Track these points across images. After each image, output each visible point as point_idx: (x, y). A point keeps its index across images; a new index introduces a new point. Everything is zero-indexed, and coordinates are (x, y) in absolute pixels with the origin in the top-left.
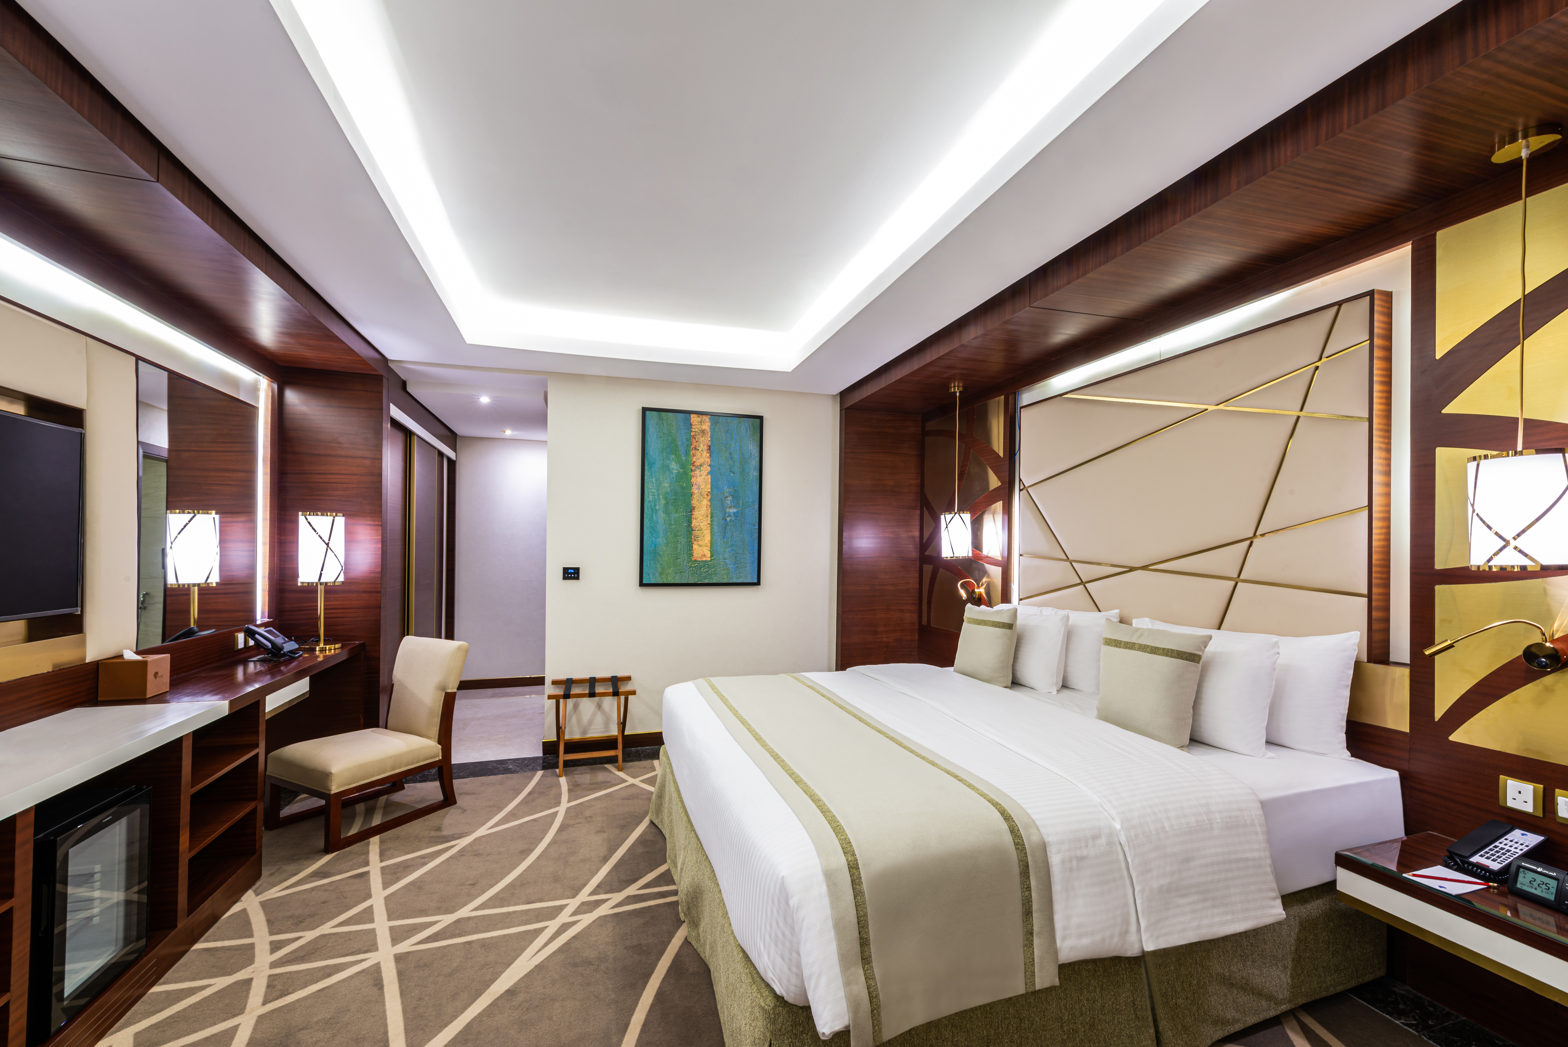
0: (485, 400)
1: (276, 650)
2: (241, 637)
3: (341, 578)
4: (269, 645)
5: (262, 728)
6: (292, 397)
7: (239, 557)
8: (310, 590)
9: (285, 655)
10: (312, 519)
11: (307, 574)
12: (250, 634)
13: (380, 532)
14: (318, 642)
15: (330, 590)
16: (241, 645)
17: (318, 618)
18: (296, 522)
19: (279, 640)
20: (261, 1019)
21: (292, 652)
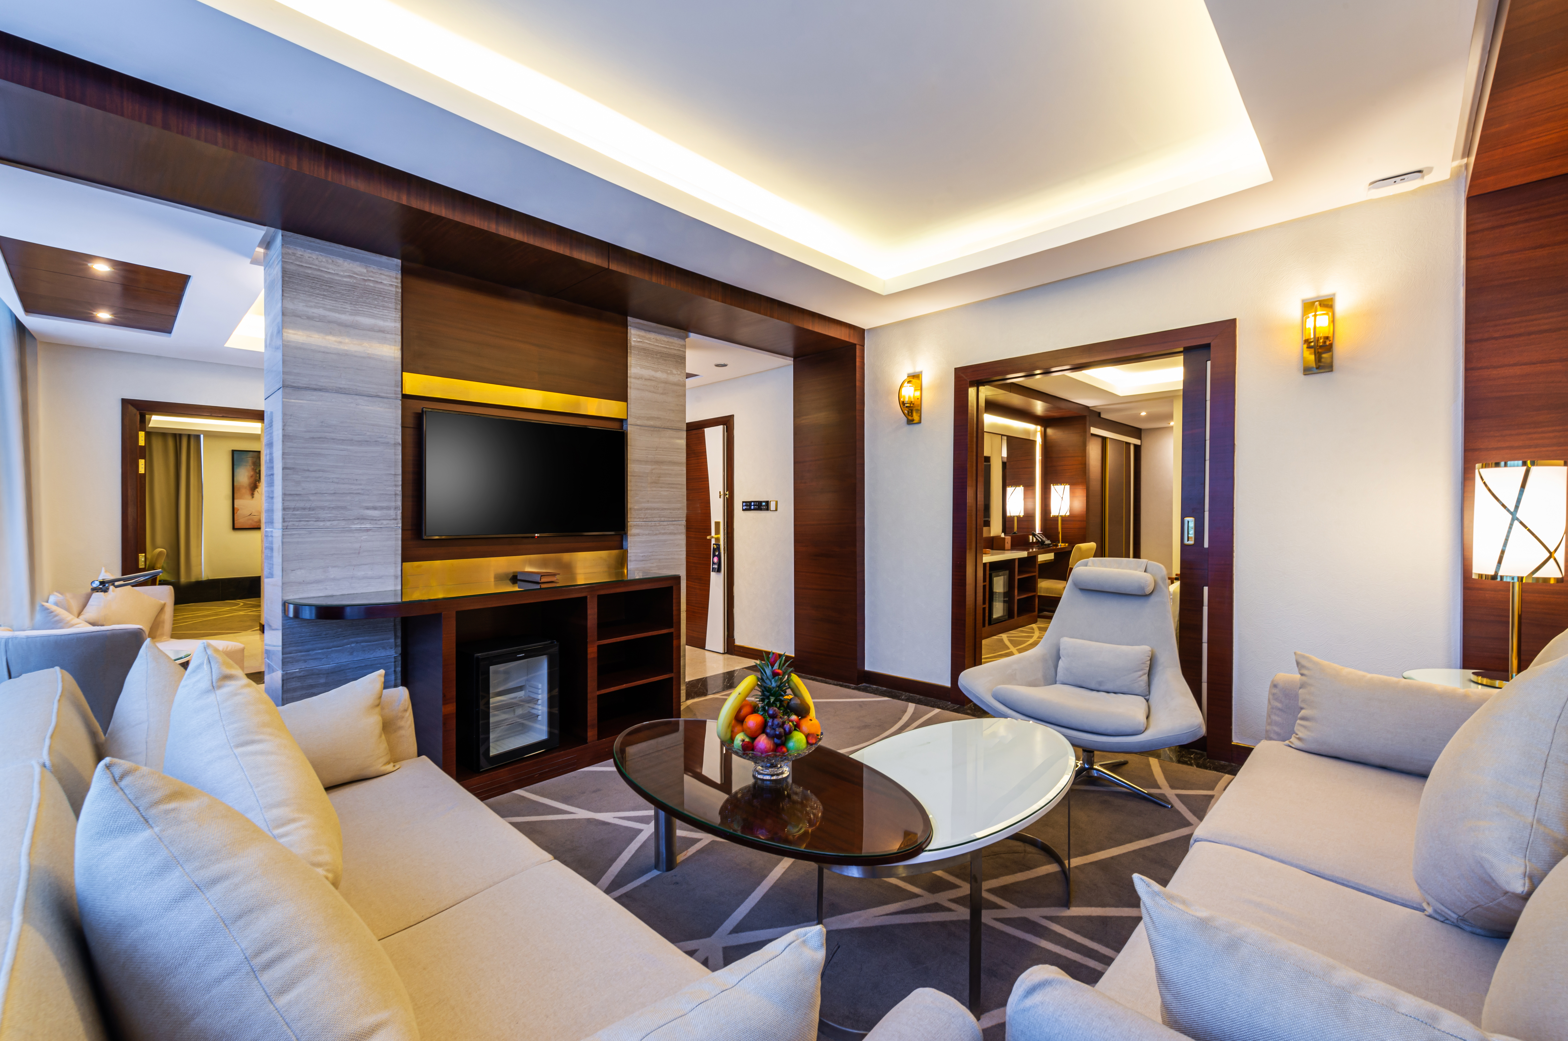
0: (1143, 414)
1: (1043, 542)
2: (1031, 537)
3: (1068, 514)
4: (1040, 540)
5: (1037, 566)
6: (1050, 431)
7: (1030, 506)
8: (1056, 518)
9: (1046, 545)
10: (1056, 487)
11: (1054, 512)
12: (1034, 535)
13: (1085, 492)
14: (1059, 543)
15: (1064, 519)
16: (1031, 541)
17: (1059, 533)
18: (1050, 488)
19: (1044, 539)
20: (1035, 640)
21: (1049, 544)
